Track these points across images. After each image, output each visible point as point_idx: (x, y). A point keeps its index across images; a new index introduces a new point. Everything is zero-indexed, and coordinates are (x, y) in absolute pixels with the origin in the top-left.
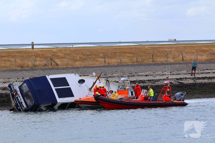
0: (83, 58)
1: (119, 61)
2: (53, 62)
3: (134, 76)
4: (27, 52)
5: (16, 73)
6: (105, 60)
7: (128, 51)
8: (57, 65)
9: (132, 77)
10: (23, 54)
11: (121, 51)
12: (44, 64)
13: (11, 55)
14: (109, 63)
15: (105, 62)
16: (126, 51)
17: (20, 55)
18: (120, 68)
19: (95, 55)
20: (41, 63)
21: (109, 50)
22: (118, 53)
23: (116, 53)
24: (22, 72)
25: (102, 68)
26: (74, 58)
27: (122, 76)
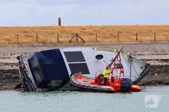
0: (113, 35)
1: (153, 38)
2: (79, 39)
3: (167, 54)
4: (53, 29)
5: (35, 49)
6: (137, 38)
7: (165, 29)
8: (84, 42)
9: (165, 55)
10: (48, 31)
11: (157, 29)
12: (69, 41)
13: (34, 30)
14: (142, 41)
15: (137, 39)
16: (163, 29)
17: (45, 30)
18: (152, 46)
19: (127, 33)
20: (66, 39)
21: (144, 28)
22: (153, 31)
23: (151, 31)
24: (42, 48)
25: (132, 46)
26: (104, 36)
27: (154, 54)
